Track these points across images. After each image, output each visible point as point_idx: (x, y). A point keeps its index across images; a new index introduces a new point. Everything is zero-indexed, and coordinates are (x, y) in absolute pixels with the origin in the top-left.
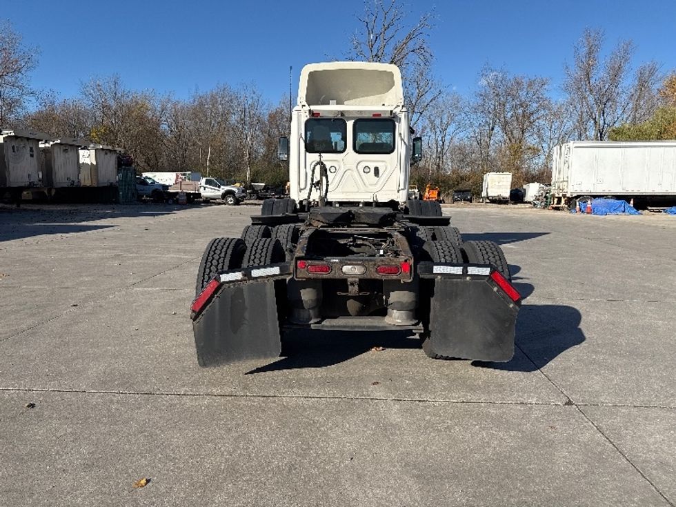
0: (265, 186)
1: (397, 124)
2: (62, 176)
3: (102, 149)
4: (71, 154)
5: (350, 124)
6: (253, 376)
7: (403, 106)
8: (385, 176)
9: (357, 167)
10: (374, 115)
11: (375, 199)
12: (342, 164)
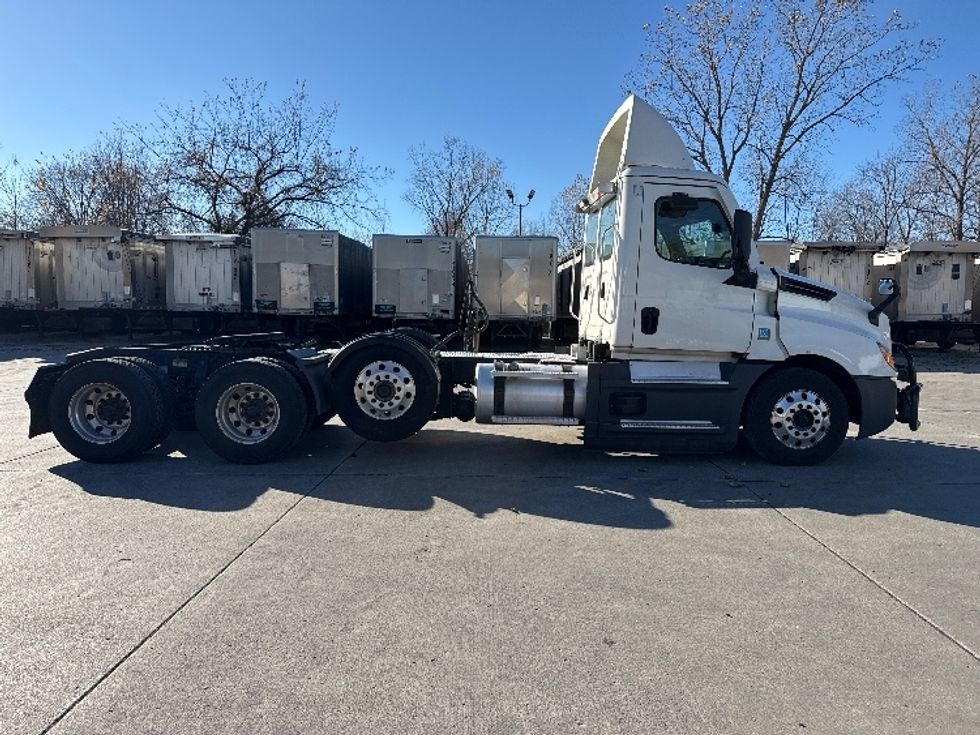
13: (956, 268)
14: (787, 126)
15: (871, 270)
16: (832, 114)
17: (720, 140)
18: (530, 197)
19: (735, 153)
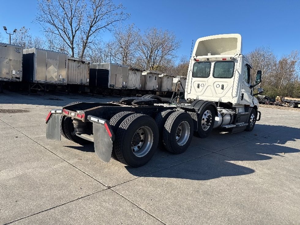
0: (265, 97)
1: (236, 63)
2: (166, 87)
3: (183, 78)
4: (170, 79)
5: (213, 64)
6: (67, 148)
7: (240, 54)
8: (226, 89)
9: (213, 85)
10: (223, 59)
11: (220, 101)
12: (207, 83)
13: (156, 77)
14: (91, 27)
15: (142, 76)
16: (104, 27)
17: (71, 25)
18: (14, 31)
19: (76, 31)
